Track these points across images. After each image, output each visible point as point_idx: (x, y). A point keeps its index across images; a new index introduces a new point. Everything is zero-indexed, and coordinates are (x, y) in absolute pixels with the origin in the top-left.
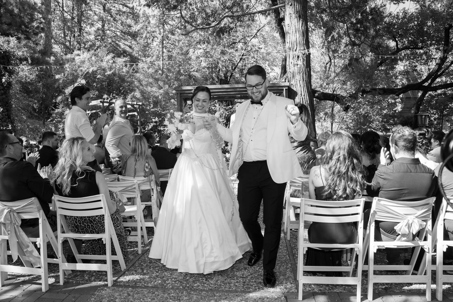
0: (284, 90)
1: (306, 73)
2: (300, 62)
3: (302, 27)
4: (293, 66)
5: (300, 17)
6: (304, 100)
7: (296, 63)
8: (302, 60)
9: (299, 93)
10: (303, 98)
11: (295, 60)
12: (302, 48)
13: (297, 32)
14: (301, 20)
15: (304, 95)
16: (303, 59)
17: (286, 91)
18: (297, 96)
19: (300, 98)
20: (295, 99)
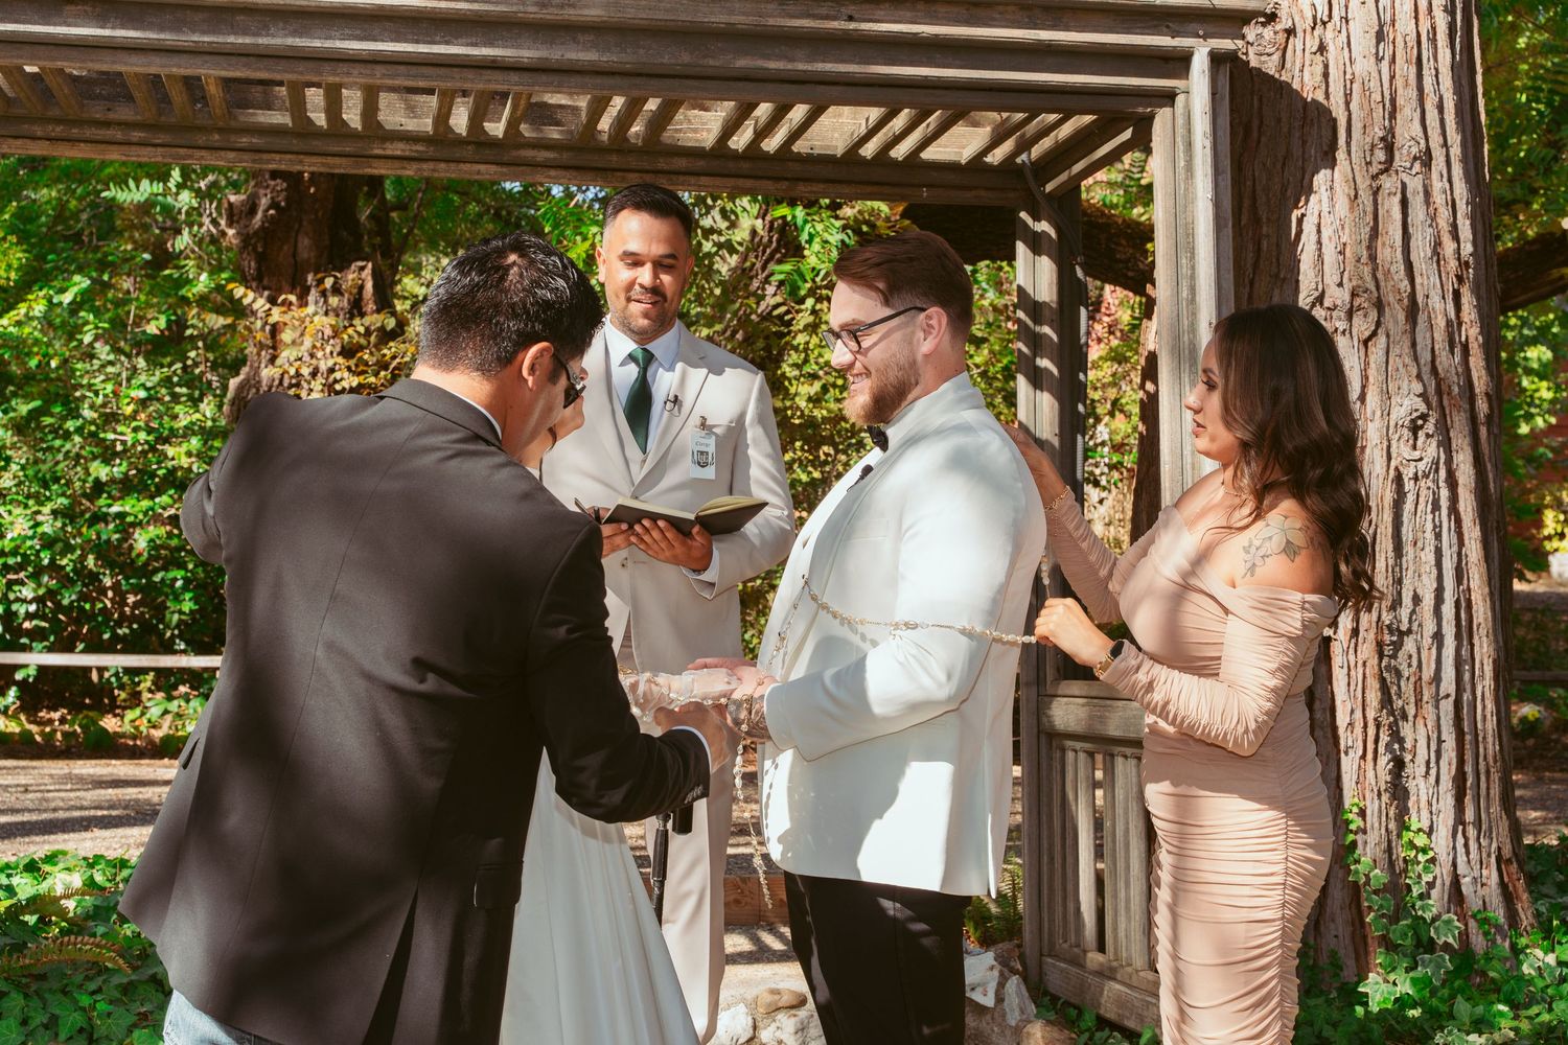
0: (1200, 63)
6: (1418, 212)
9: (1362, 131)
10: (1415, 184)
15: (1426, 159)
17: (1220, 84)
18: (1332, 164)
19: (1376, 192)
20: (1307, 189)
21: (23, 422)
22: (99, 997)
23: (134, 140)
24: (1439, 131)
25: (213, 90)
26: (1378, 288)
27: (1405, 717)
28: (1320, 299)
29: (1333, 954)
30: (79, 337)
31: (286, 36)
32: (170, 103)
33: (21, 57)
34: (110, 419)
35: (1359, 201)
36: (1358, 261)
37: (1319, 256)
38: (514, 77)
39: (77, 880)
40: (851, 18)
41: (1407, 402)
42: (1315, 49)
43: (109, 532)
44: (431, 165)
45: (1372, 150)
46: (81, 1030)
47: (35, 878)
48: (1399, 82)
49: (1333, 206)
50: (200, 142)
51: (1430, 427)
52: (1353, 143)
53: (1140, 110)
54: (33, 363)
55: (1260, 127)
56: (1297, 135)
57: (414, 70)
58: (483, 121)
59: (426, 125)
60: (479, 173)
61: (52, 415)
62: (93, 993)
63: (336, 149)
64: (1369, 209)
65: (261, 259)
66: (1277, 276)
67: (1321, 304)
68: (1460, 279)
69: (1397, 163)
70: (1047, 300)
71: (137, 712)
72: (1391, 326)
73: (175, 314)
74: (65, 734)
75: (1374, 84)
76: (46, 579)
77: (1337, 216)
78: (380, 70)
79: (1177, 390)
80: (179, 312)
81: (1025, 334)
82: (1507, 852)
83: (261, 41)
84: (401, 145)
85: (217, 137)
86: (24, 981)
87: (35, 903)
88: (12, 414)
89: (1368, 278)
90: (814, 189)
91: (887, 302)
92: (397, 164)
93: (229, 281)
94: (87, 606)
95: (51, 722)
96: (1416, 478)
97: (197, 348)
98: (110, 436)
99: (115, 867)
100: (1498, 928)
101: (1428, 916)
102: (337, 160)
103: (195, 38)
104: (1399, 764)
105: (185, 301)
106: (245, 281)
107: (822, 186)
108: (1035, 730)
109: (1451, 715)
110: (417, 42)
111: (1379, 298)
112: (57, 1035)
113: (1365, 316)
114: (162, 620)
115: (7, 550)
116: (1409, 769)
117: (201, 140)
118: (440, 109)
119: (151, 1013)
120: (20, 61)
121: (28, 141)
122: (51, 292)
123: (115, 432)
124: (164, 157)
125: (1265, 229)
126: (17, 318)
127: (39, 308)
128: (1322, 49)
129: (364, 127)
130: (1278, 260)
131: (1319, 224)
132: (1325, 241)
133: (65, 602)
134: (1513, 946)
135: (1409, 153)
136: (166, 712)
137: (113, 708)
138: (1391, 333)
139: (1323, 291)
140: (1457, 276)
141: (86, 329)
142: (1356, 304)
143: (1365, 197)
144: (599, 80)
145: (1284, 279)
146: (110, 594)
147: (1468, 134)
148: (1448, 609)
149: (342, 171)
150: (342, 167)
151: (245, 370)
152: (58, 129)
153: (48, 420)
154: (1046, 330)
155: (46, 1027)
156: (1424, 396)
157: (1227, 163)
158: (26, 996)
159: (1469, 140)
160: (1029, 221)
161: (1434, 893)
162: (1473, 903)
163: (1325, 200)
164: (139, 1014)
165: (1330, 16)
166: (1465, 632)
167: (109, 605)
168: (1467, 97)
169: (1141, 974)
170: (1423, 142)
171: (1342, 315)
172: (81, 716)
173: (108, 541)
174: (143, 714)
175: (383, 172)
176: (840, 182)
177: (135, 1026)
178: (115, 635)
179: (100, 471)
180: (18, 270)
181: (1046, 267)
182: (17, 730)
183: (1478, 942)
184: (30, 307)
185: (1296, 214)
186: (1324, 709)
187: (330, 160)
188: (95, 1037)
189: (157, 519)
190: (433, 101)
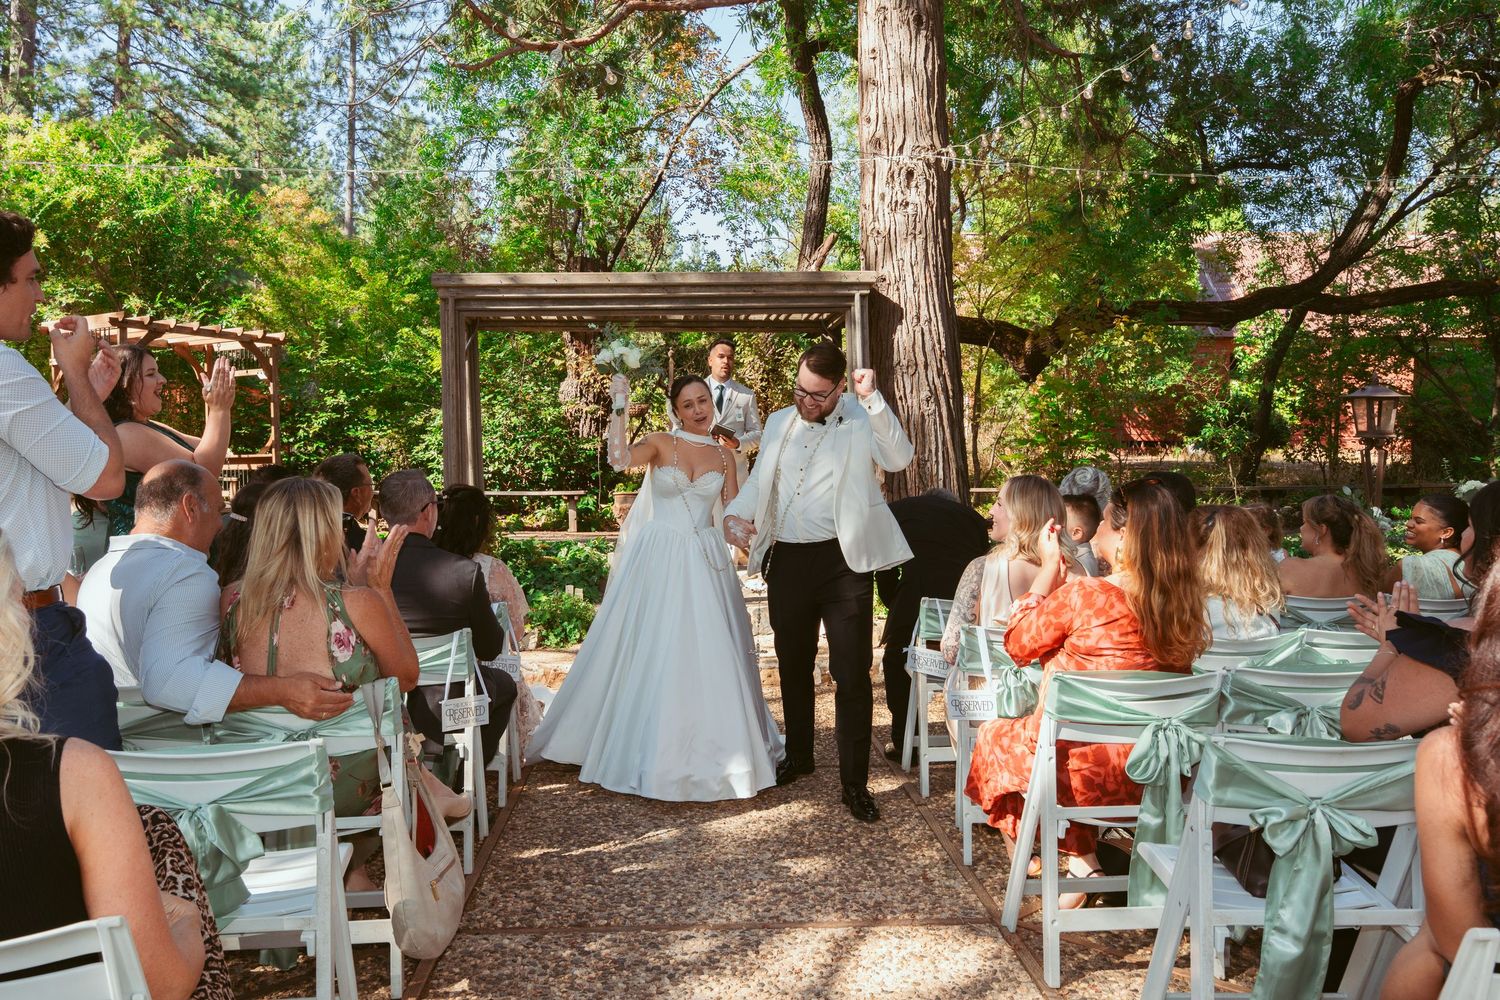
1: (936, 237)
2: (916, 197)
3: (925, 59)
4: (887, 210)
5: (918, 21)
6: (927, 337)
7: (900, 198)
8: (923, 188)
9: (910, 312)
10: (926, 328)
11: (897, 188)
12: (926, 142)
13: (908, 81)
14: (924, 33)
15: (930, 321)
16: (927, 182)
17: (864, 303)
18: (902, 323)
19: (915, 331)
20: (894, 332)
24: (934, 312)
26: (916, 359)
28: (900, 364)
35: (909, 334)
36: (910, 351)
37: (899, 351)
41: (925, 393)
42: (896, 289)
45: (913, 319)
48: (921, 298)
49: (902, 336)
51: (932, 400)
52: (908, 317)
55: (882, 312)
56: (891, 313)
64: (913, 336)
69: (920, 322)
75: (913, 300)
77: (904, 339)
89: (913, 357)
111: (916, 362)
113: (912, 368)
140: (940, 355)
142: (909, 364)
143: (912, 333)
147: (945, 312)
148: (940, 454)
156: (930, 391)
157: (867, 325)
163: (900, 334)
165: (900, 280)
166: (946, 460)
170: (927, 317)
171: (906, 368)
185: (891, 339)
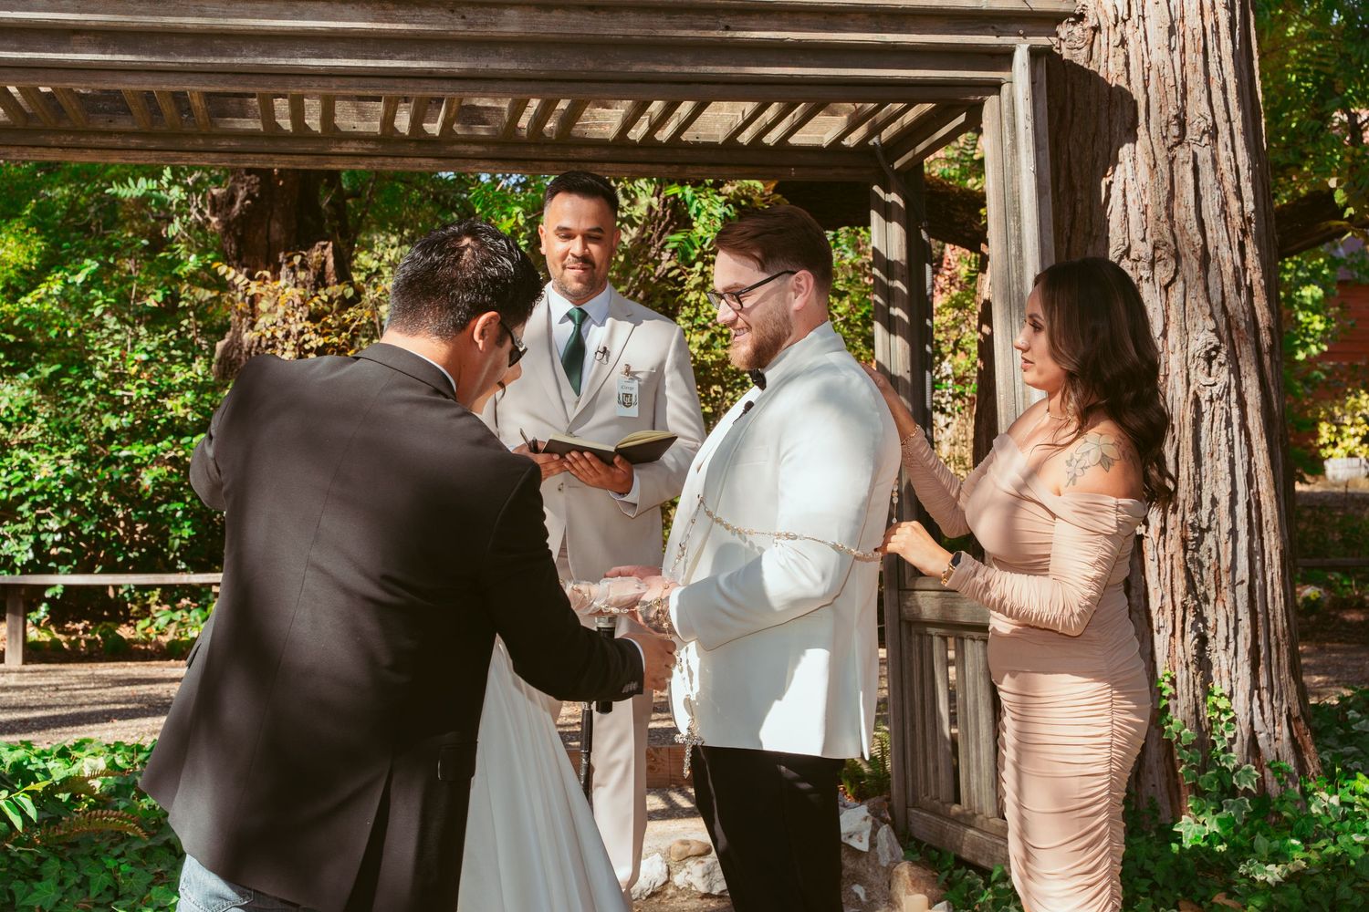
0: (1021, 57)
9: (1159, 106)
17: (1038, 73)
18: (1134, 139)
19: (1171, 162)
20: (1114, 161)
21: (46, 383)
22: (122, 860)
23: (133, 146)
24: (1223, 109)
25: (197, 102)
26: (1175, 241)
27: (1207, 600)
28: (1127, 253)
29: (1152, 800)
30: (90, 310)
31: (256, 56)
32: (161, 114)
33: (37, 80)
34: (118, 378)
35: (1158, 169)
36: (1158, 219)
37: (1125, 216)
38: (447, 85)
39: (101, 764)
40: (727, 28)
41: (1202, 337)
42: (1117, 42)
43: (120, 472)
44: (380, 160)
45: (1167, 126)
46: (109, 888)
47: (67, 762)
48: (1189, 69)
49: (1136, 174)
50: (187, 147)
51: (1222, 357)
52: (1152, 121)
53: (972, 98)
54: (53, 333)
55: (1073, 109)
56: (1104, 115)
57: (364, 81)
58: (422, 122)
59: (376, 127)
60: (420, 165)
61: (70, 376)
62: (118, 857)
63: (301, 149)
64: (1167, 176)
65: (240, 241)
66: (1090, 233)
67: (1128, 257)
68: (1244, 232)
69: (1188, 136)
70: (898, 259)
71: (147, 621)
72: (1187, 273)
73: (170, 289)
74: (88, 641)
75: (1168, 71)
76: (68, 513)
77: (1140, 183)
78: (335, 82)
79: (1009, 332)
80: (173, 288)
81: (880, 287)
82: (1296, 711)
83: (235, 60)
84: (355, 144)
85: (201, 141)
86: (60, 848)
87: (67, 783)
88: (36, 377)
89: (1167, 234)
90: (701, 171)
91: (763, 268)
92: (351, 160)
93: (214, 260)
94: (104, 535)
95: (76, 631)
96: (1211, 400)
97: (189, 317)
98: (119, 393)
99: (132, 751)
100: (1290, 775)
101: (1230, 767)
102: (302, 158)
103: (182, 60)
104: (1203, 641)
105: (178, 278)
106: (227, 260)
107: (706, 168)
108: (897, 620)
109: (1246, 598)
110: (366, 58)
111: (1176, 250)
112: (88, 892)
113: (1165, 265)
114: (165, 545)
115: (35, 489)
116: (1211, 644)
117: (188, 144)
118: (386, 113)
119: (166, 872)
120: (37, 83)
121: (44, 150)
122: (66, 274)
123: (122, 389)
124: (157, 159)
125: (1079, 195)
126: (39, 296)
127: (57, 288)
128: (1123, 42)
129: (323, 129)
130: (1091, 221)
131: (1124, 190)
132: (1130, 203)
133: (85, 532)
134: (1303, 790)
135: (1199, 128)
136: (171, 621)
137: (127, 619)
138: (1187, 279)
139: (1129, 246)
140: (1241, 230)
141: (96, 303)
142: (1157, 255)
143: (1163, 166)
144: (518, 86)
145: (1096, 237)
146: (122, 524)
147: (1248, 110)
148: (1241, 510)
149: (306, 167)
150: (305, 163)
151: (229, 335)
152: (69, 139)
153: (67, 381)
154: (898, 284)
155: (79, 886)
156: (1216, 331)
157: (1046, 140)
158: (62, 861)
159: (1249, 116)
160: (881, 193)
161: (1236, 747)
162: (1268, 755)
163: (1129, 169)
164: (156, 874)
165: (1129, 15)
166: (1255, 528)
167: (121, 533)
168: (1246, 80)
169: (991, 820)
170: (1210, 118)
171: (1146, 265)
172: (100, 627)
173: (120, 480)
174: (152, 623)
175: (340, 167)
176: (721, 165)
177: (153, 883)
178: (127, 559)
179: (111, 422)
180: (38, 256)
181: (896, 231)
182: (48, 639)
183: (1273, 787)
184: (49, 287)
185: (1105, 181)
186: (1139, 596)
187: (296, 158)
188: (120, 893)
189: (159, 461)
190: (381, 106)
